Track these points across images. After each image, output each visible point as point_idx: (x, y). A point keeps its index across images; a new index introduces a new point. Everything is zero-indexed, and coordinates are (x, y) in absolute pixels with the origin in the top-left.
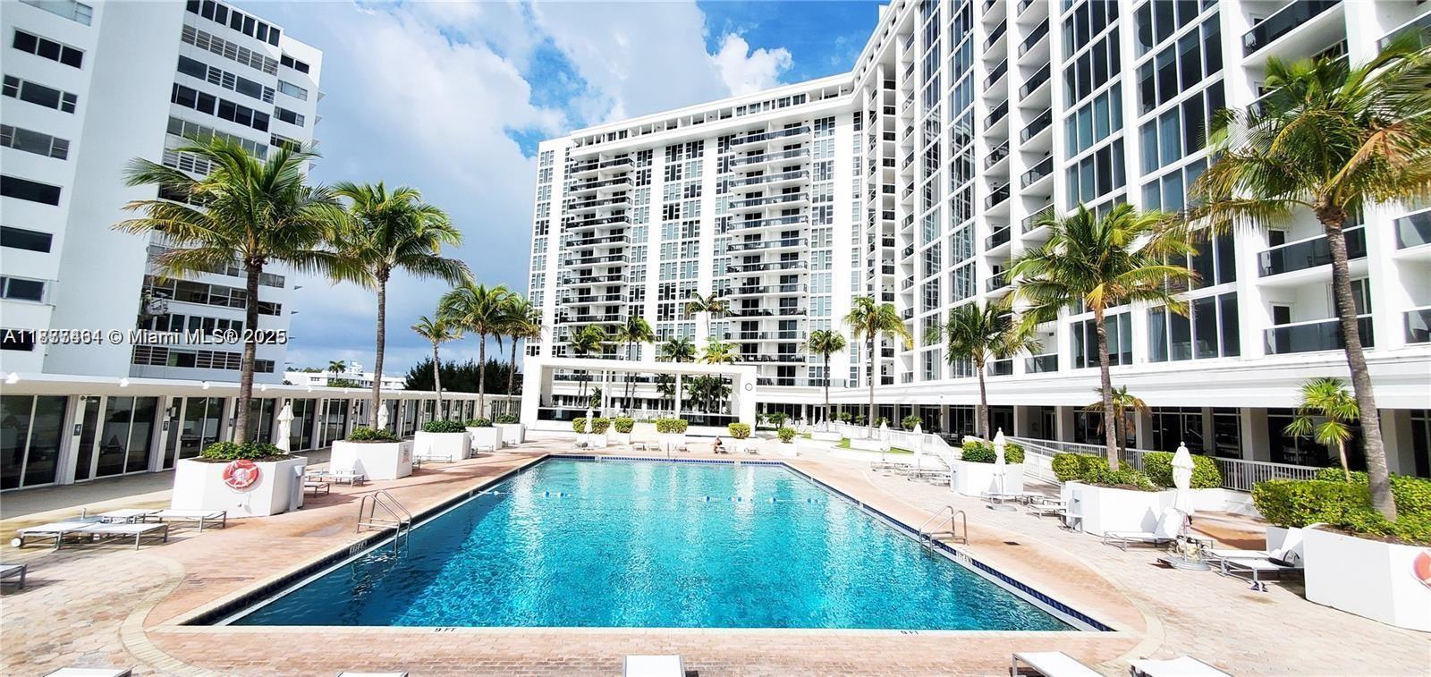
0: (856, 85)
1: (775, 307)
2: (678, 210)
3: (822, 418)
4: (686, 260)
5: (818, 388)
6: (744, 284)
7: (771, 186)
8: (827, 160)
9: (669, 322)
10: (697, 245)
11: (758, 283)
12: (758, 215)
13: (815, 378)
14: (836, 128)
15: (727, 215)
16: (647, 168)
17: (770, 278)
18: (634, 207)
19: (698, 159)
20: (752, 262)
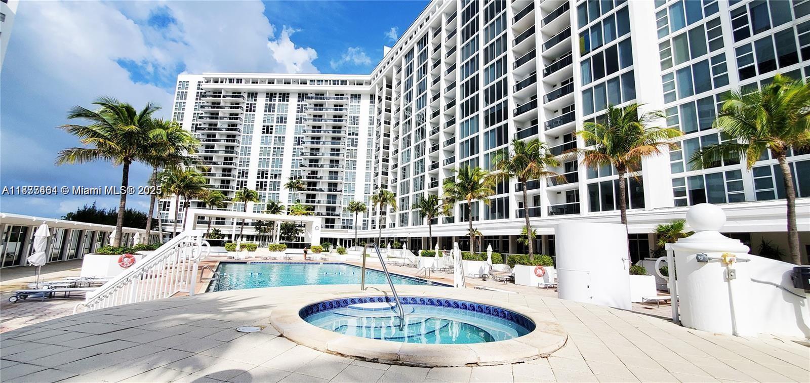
0: (372, 82)
1: (325, 187)
2: (272, 129)
3: (347, 245)
4: (276, 157)
5: (346, 230)
6: (309, 174)
7: (327, 124)
8: (356, 115)
9: (263, 192)
10: (282, 150)
11: (317, 174)
12: (319, 138)
13: (345, 225)
14: (362, 100)
15: (301, 136)
16: (253, 102)
17: (324, 172)
18: (244, 123)
19: (285, 103)
20: (314, 162)
